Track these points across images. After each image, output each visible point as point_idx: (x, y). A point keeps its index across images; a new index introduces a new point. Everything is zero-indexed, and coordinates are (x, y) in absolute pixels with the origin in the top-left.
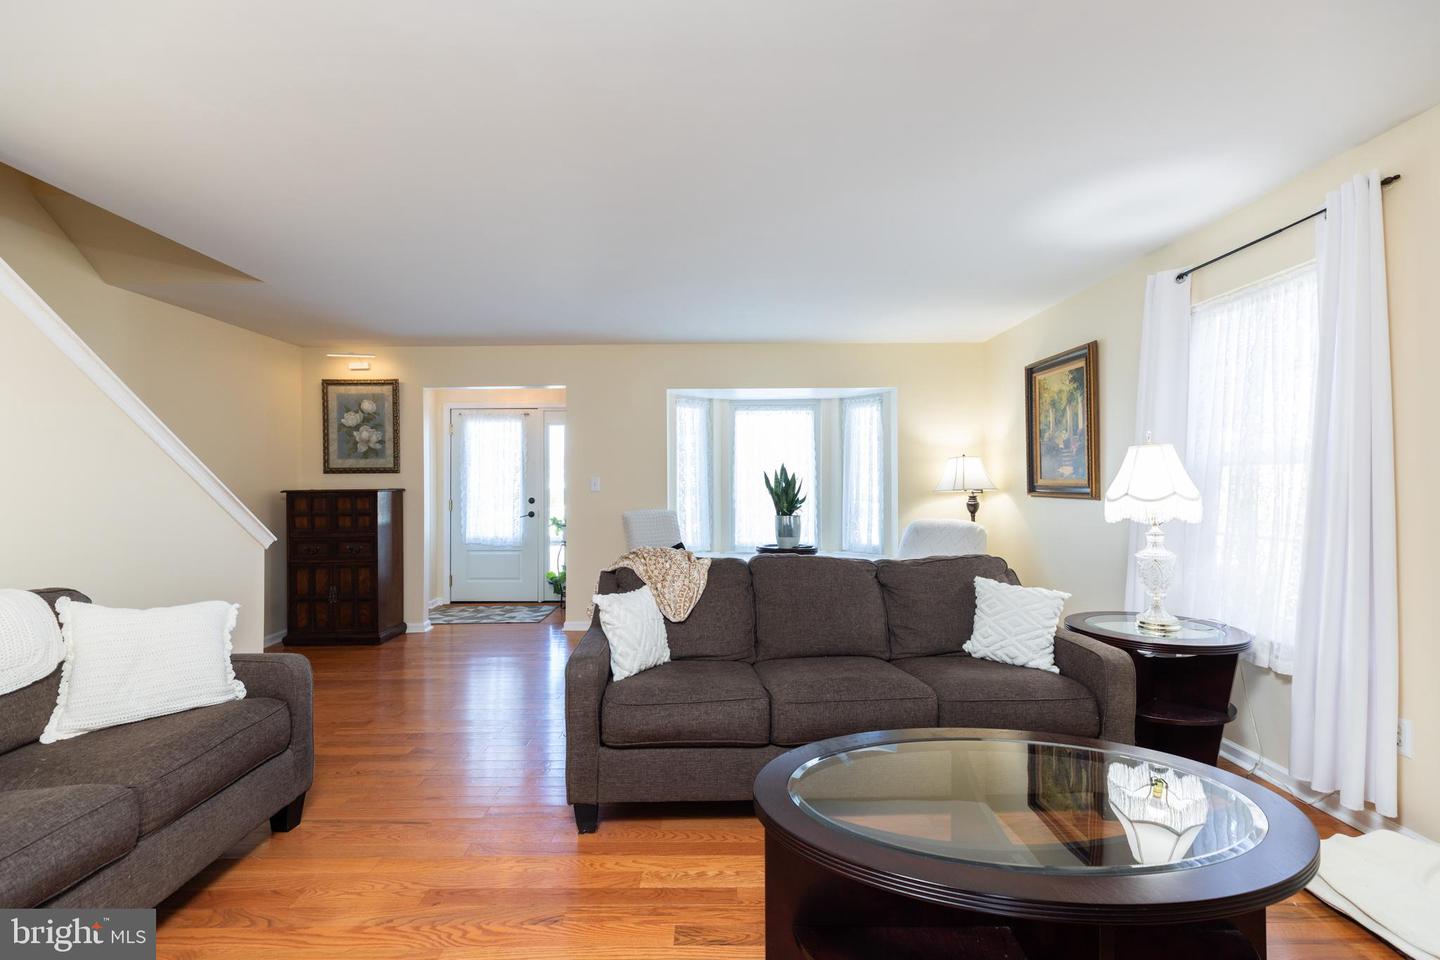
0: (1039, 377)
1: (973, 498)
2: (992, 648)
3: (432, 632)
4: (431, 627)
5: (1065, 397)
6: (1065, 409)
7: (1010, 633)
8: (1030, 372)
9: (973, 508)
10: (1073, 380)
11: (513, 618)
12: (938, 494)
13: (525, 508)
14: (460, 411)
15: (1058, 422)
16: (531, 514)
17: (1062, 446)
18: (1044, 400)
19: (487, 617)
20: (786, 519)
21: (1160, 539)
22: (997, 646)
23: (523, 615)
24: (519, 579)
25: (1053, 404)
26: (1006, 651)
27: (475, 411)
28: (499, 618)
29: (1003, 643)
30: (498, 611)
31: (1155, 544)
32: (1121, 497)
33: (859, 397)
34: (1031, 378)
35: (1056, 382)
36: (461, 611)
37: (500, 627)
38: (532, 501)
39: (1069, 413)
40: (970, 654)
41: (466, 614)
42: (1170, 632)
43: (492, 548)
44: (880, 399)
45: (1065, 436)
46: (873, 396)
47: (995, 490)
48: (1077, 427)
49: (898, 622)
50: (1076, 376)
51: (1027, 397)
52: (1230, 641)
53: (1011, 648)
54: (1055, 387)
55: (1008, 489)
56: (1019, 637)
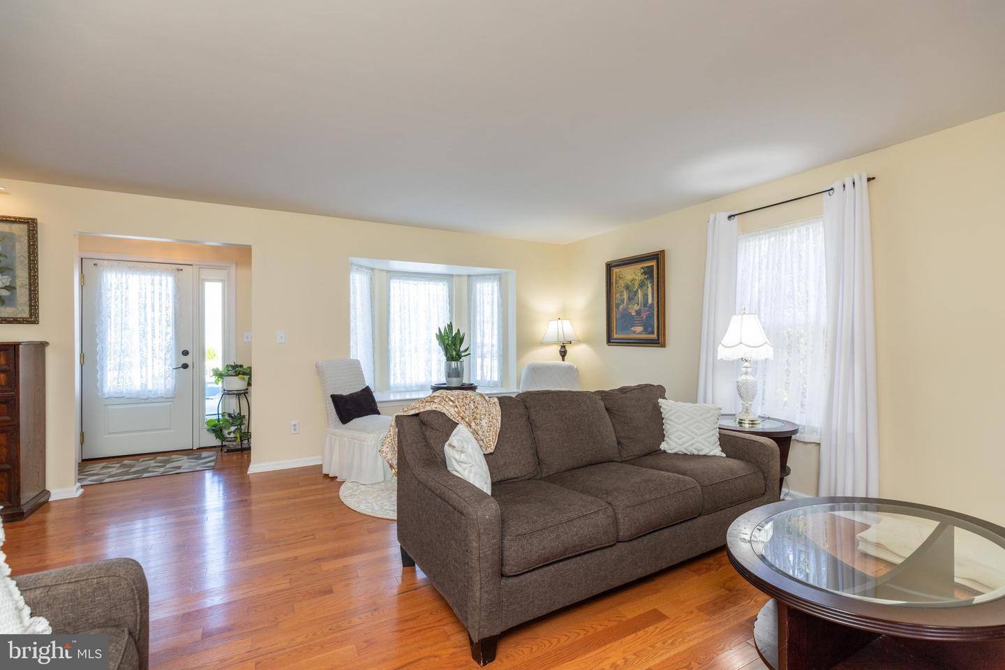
0: (615, 270)
1: (563, 347)
2: (685, 446)
3: (83, 496)
4: (81, 490)
5: (637, 284)
6: (637, 291)
7: (696, 435)
8: (609, 267)
9: (563, 354)
10: (645, 273)
11: (179, 468)
12: (544, 344)
13: (177, 358)
14: (96, 262)
15: (630, 299)
16: (185, 366)
17: (634, 314)
18: (619, 285)
19: (145, 470)
20: (454, 364)
21: (749, 370)
22: (690, 443)
23: (185, 463)
24: (170, 429)
25: (627, 287)
26: (695, 446)
27: (116, 263)
28: (162, 470)
29: (693, 442)
30: (152, 463)
31: (746, 373)
32: (737, 345)
33: (483, 275)
34: (610, 270)
35: (632, 274)
36: (104, 468)
37: (165, 480)
38: (185, 353)
39: (640, 293)
40: (665, 452)
41: (114, 471)
42: (756, 424)
43: (140, 402)
44: (499, 277)
45: (636, 307)
46: (494, 275)
47: (579, 342)
48: (647, 302)
49: (623, 434)
50: (648, 272)
51: (607, 282)
52: (788, 428)
53: (699, 444)
54: (629, 277)
55: (587, 340)
56: (703, 436)
